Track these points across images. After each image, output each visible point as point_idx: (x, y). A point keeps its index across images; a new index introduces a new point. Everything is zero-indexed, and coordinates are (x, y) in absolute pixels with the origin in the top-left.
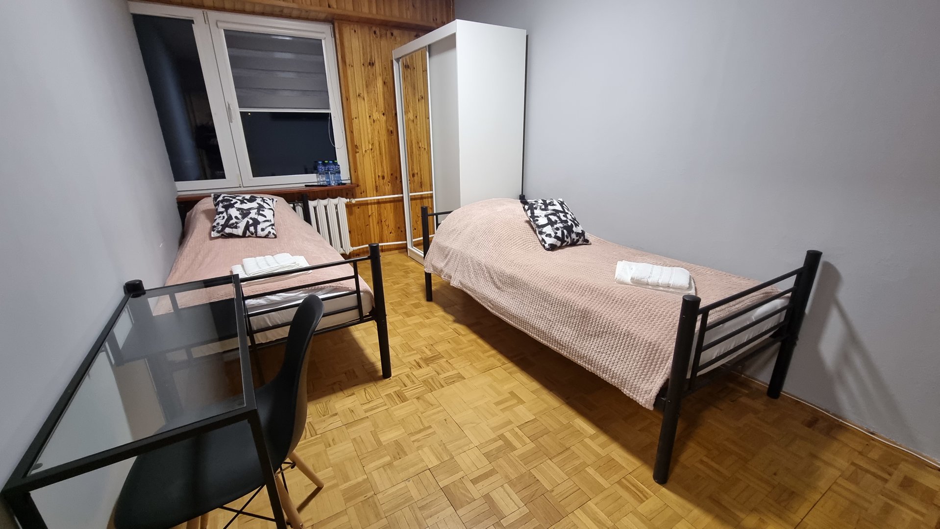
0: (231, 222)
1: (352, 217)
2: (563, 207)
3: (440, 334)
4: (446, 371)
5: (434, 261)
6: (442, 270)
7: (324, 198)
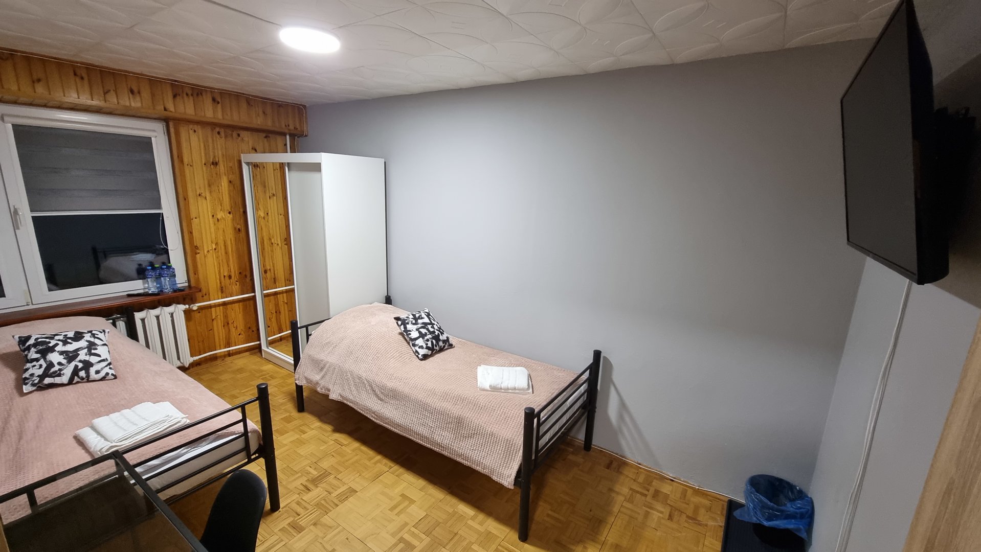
0: (53, 370)
1: (191, 323)
2: (429, 319)
3: (321, 448)
4: (337, 489)
5: (306, 374)
6: (317, 383)
7: (154, 307)
